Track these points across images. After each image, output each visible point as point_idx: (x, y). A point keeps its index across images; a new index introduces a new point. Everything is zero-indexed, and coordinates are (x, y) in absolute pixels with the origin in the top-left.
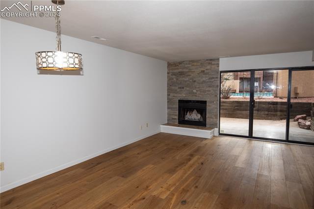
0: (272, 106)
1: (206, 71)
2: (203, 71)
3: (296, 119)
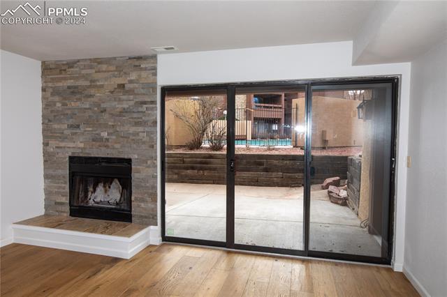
1: (128, 86)
2: (122, 86)
3: (327, 187)
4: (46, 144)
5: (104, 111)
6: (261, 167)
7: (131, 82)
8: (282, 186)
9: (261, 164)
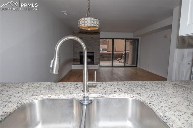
0: (108, 55)
1: (94, 38)
2: (92, 38)
3: (118, 60)
4: (74, 49)
5: (88, 43)
6: (102, 57)
7: (94, 37)
8: (107, 61)
9: (102, 56)
